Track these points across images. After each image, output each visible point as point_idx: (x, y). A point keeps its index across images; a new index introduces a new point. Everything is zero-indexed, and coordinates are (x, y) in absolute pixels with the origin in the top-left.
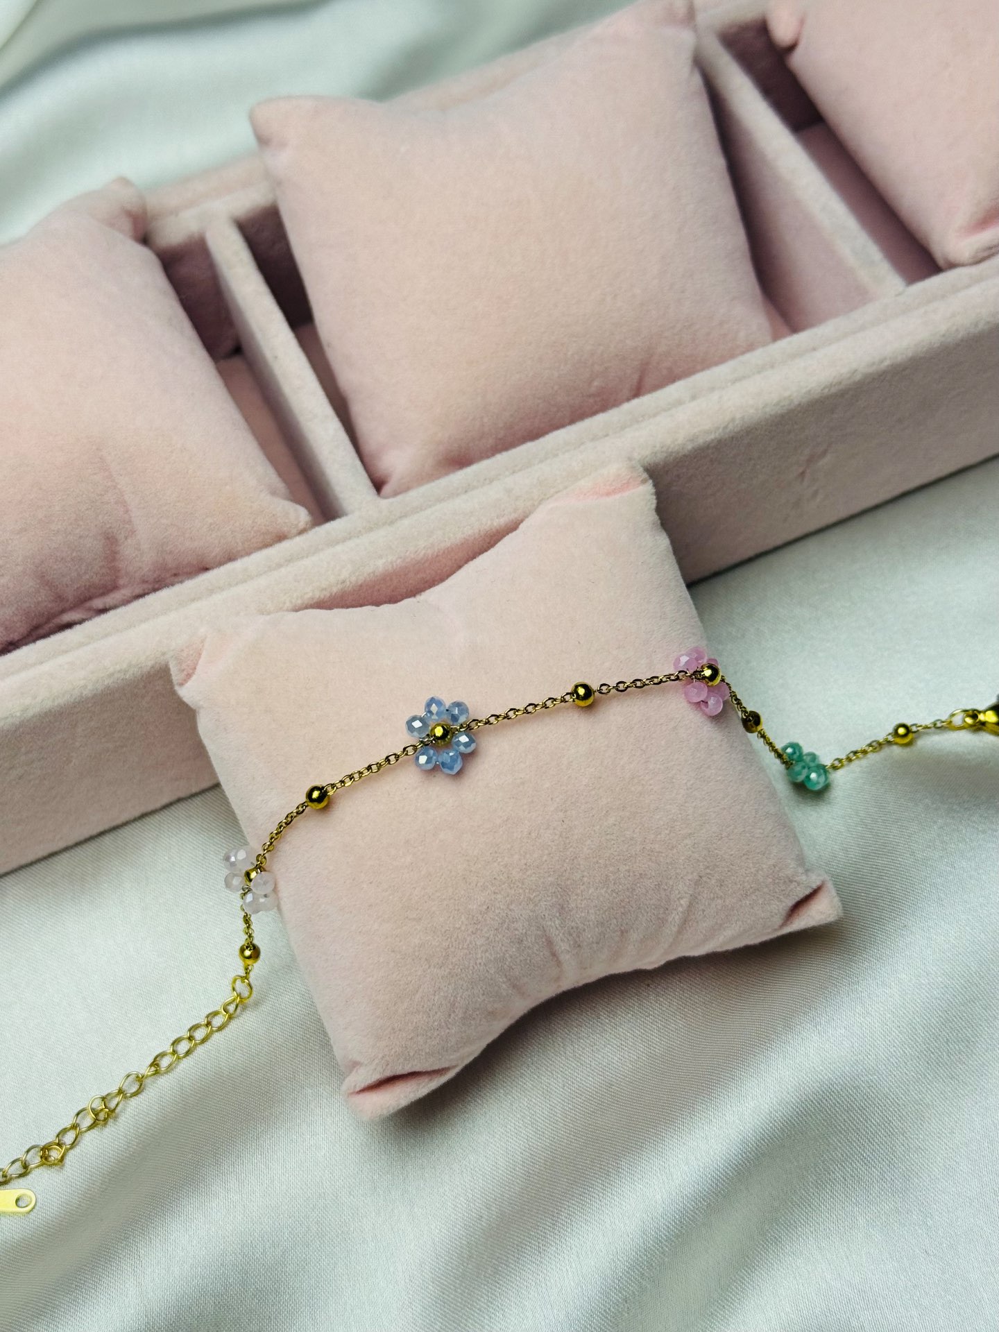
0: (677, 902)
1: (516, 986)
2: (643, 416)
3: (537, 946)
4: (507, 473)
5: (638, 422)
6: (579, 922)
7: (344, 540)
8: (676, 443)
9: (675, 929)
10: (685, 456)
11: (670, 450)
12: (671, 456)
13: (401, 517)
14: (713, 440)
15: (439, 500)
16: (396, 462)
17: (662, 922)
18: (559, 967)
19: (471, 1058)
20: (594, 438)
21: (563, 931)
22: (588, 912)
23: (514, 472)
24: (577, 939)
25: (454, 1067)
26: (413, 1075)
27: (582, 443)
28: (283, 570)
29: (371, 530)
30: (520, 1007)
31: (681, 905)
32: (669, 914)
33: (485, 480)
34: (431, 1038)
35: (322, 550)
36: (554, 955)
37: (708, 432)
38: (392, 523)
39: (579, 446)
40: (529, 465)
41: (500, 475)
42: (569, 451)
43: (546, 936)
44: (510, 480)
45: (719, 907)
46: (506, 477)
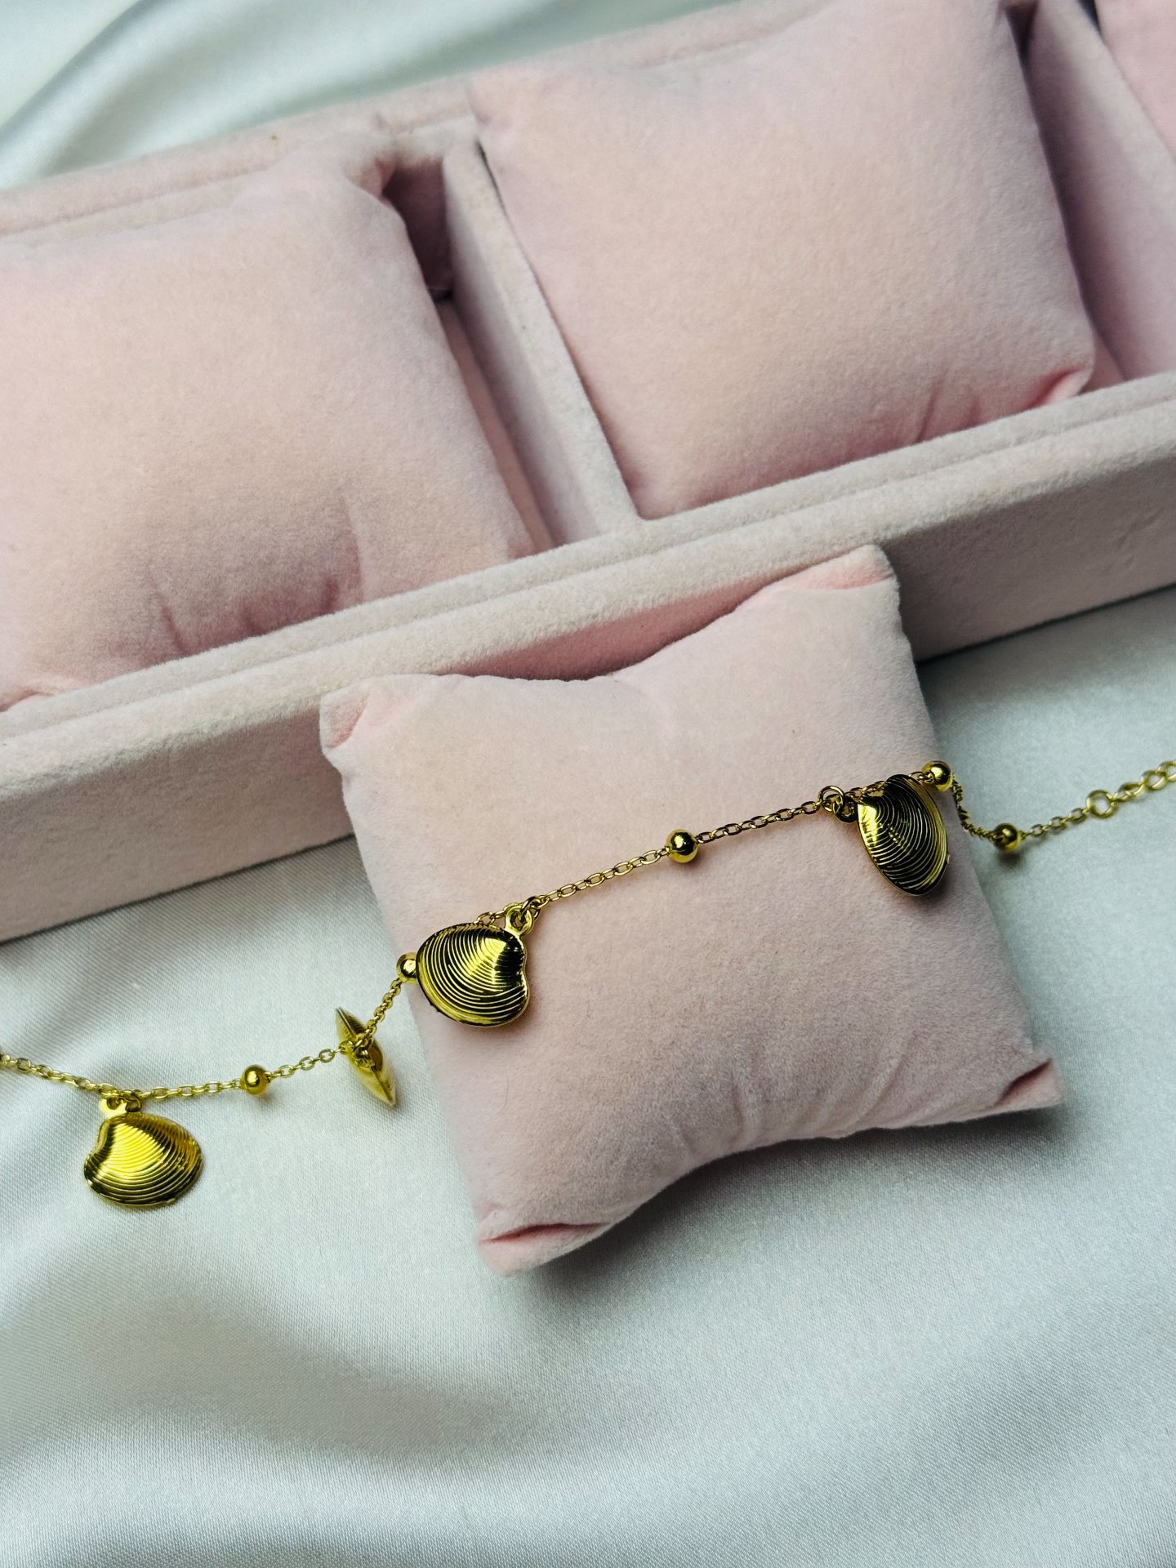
0: (886, 1062)
1: (689, 1138)
2: (959, 456)
3: (721, 1095)
4: (794, 507)
5: (951, 462)
6: (772, 1073)
7: (597, 567)
8: (997, 494)
9: (878, 1094)
10: (1003, 510)
11: (989, 502)
12: (986, 508)
13: (665, 546)
14: (1038, 495)
15: (713, 530)
16: (665, 483)
17: (865, 1084)
18: (740, 1124)
19: (624, 1217)
20: (902, 477)
21: (752, 1082)
22: (785, 1063)
23: (802, 507)
24: (767, 1094)
25: (607, 1223)
26: (559, 1227)
27: (885, 481)
28: (524, 593)
29: (629, 556)
30: (688, 1164)
31: (890, 1066)
32: (874, 1075)
33: (768, 512)
34: (587, 1185)
35: (571, 574)
36: (737, 1108)
37: (1034, 486)
38: (655, 551)
39: (881, 485)
40: (820, 500)
41: (785, 508)
42: (868, 488)
43: (733, 1085)
44: (798, 517)
45: (932, 1073)
46: (792, 511)
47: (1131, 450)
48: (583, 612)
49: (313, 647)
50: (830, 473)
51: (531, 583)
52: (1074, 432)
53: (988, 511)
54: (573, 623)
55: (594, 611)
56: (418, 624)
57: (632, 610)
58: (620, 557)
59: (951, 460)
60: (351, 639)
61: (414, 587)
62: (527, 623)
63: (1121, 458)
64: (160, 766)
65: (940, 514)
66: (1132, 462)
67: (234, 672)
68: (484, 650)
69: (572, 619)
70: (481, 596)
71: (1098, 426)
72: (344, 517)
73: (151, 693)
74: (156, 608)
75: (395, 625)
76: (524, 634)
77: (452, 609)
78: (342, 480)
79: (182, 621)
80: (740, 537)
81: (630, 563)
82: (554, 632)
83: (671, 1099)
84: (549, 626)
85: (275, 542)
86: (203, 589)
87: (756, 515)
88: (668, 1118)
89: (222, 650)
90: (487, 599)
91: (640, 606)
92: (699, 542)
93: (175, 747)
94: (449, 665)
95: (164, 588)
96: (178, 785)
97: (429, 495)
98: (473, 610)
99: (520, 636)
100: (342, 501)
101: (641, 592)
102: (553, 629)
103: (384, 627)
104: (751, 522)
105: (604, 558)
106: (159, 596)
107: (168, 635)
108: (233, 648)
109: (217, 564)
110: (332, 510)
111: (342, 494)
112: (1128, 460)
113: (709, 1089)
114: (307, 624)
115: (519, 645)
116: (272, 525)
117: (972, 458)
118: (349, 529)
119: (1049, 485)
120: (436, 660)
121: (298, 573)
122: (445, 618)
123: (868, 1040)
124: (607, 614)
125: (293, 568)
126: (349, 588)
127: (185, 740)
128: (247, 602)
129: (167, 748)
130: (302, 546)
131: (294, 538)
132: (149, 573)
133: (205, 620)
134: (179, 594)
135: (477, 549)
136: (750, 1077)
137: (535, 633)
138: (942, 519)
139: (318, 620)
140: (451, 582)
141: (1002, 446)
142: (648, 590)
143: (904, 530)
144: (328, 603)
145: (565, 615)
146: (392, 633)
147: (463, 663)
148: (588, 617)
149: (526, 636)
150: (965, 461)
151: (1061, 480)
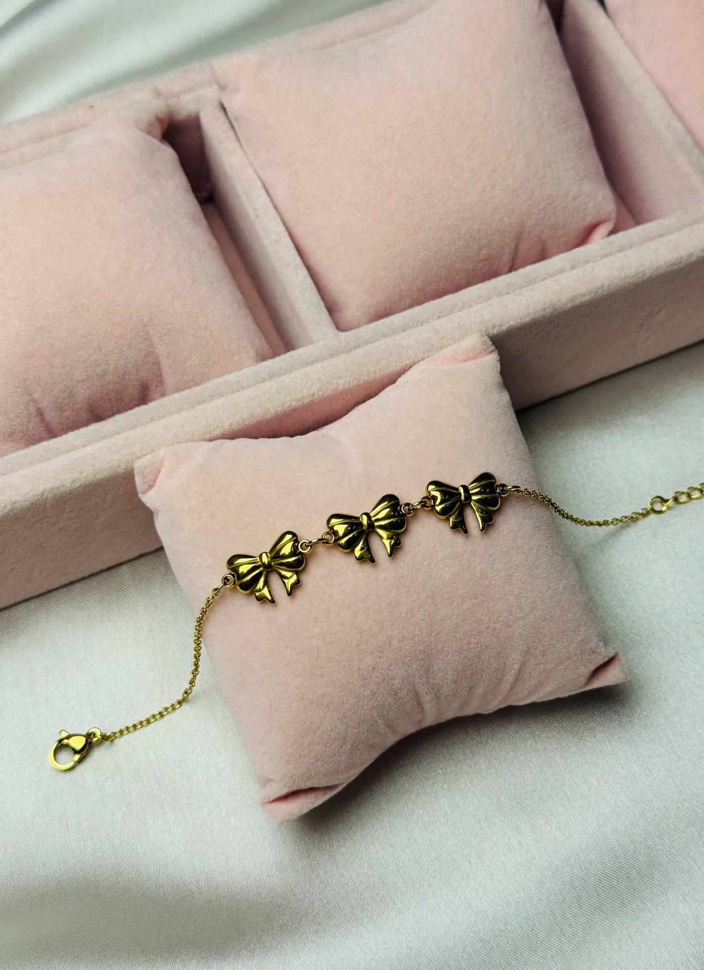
0: (511, 666)
1: (389, 725)
2: (535, 280)
3: (408, 697)
4: (435, 318)
5: (531, 284)
6: (439, 680)
7: (312, 363)
8: (561, 302)
9: (508, 686)
10: (565, 312)
11: (556, 307)
12: (555, 311)
13: (355, 348)
14: (586, 301)
15: (384, 336)
16: (352, 309)
17: (500, 681)
18: (422, 713)
19: (354, 778)
20: (500, 294)
21: (427, 687)
22: (446, 673)
23: (439, 317)
24: (438, 693)
25: (342, 784)
26: (312, 790)
27: (490, 298)
28: (267, 384)
29: (332, 355)
30: (391, 740)
31: (514, 669)
32: (505, 675)
33: (418, 322)
34: (326, 763)
35: (296, 369)
36: (419, 704)
37: (583, 295)
38: (348, 351)
39: (488, 300)
40: (450, 312)
41: (429, 319)
42: (480, 303)
43: (415, 690)
44: (436, 323)
45: (541, 671)
46: (433, 320)
47: (642, 269)
48: (305, 393)
49: (134, 427)
50: (456, 294)
51: (271, 376)
52: (606, 260)
53: (556, 312)
54: (299, 400)
55: (312, 392)
56: (201, 407)
57: (336, 389)
58: (326, 356)
59: (530, 282)
60: (158, 420)
61: (197, 384)
62: (270, 402)
63: (636, 274)
64: (40, 510)
65: (526, 317)
66: (643, 276)
67: (85, 446)
68: (244, 421)
69: (299, 398)
70: (240, 387)
71: (621, 255)
72: (149, 343)
73: (31, 464)
74: (32, 408)
75: (186, 409)
76: (269, 409)
77: (222, 396)
78: (146, 319)
79: (50, 416)
80: (402, 339)
81: (333, 360)
82: (287, 406)
83: (376, 704)
84: (284, 403)
85: (106, 361)
86: (62, 394)
87: (411, 324)
88: (375, 715)
89: (76, 432)
90: (243, 389)
91: (341, 387)
92: (376, 344)
93: (49, 496)
94: (222, 432)
95: (37, 396)
96: (54, 520)
97: (202, 325)
98: (235, 396)
99: (266, 411)
100: (147, 333)
101: (341, 378)
102: (287, 405)
103: (179, 410)
104: (407, 330)
105: (317, 358)
106: (34, 401)
107: (41, 425)
108: (83, 431)
109: (70, 378)
110: (141, 339)
111: (147, 329)
112: (640, 275)
113: (400, 695)
114: (130, 412)
115: (266, 417)
116: (103, 351)
117: (544, 280)
118: (154, 350)
119: (593, 294)
120: (214, 430)
121: (122, 380)
122: (218, 402)
123: (499, 654)
124: (320, 393)
125: (119, 377)
126: (157, 387)
127: (55, 492)
128: (91, 401)
129: (44, 497)
130: (124, 363)
131: (118, 358)
132: (27, 387)
133: (65, 414)
134: (47, 398)
135: (236, 357)
136: (425, 684)
137: (275, 409)
138: (528, 319)
139: (137, 409)
140: (220, 380)
141: (562, 271)
142: (345, 376)
143: (504, 328)
144: (143, 398)
145: (294, 396)
146: (184, 414)
147: (231, 430)
148: (309, 396)
149: (270, 411)
150: (540, 282)
151: (600, 290)
